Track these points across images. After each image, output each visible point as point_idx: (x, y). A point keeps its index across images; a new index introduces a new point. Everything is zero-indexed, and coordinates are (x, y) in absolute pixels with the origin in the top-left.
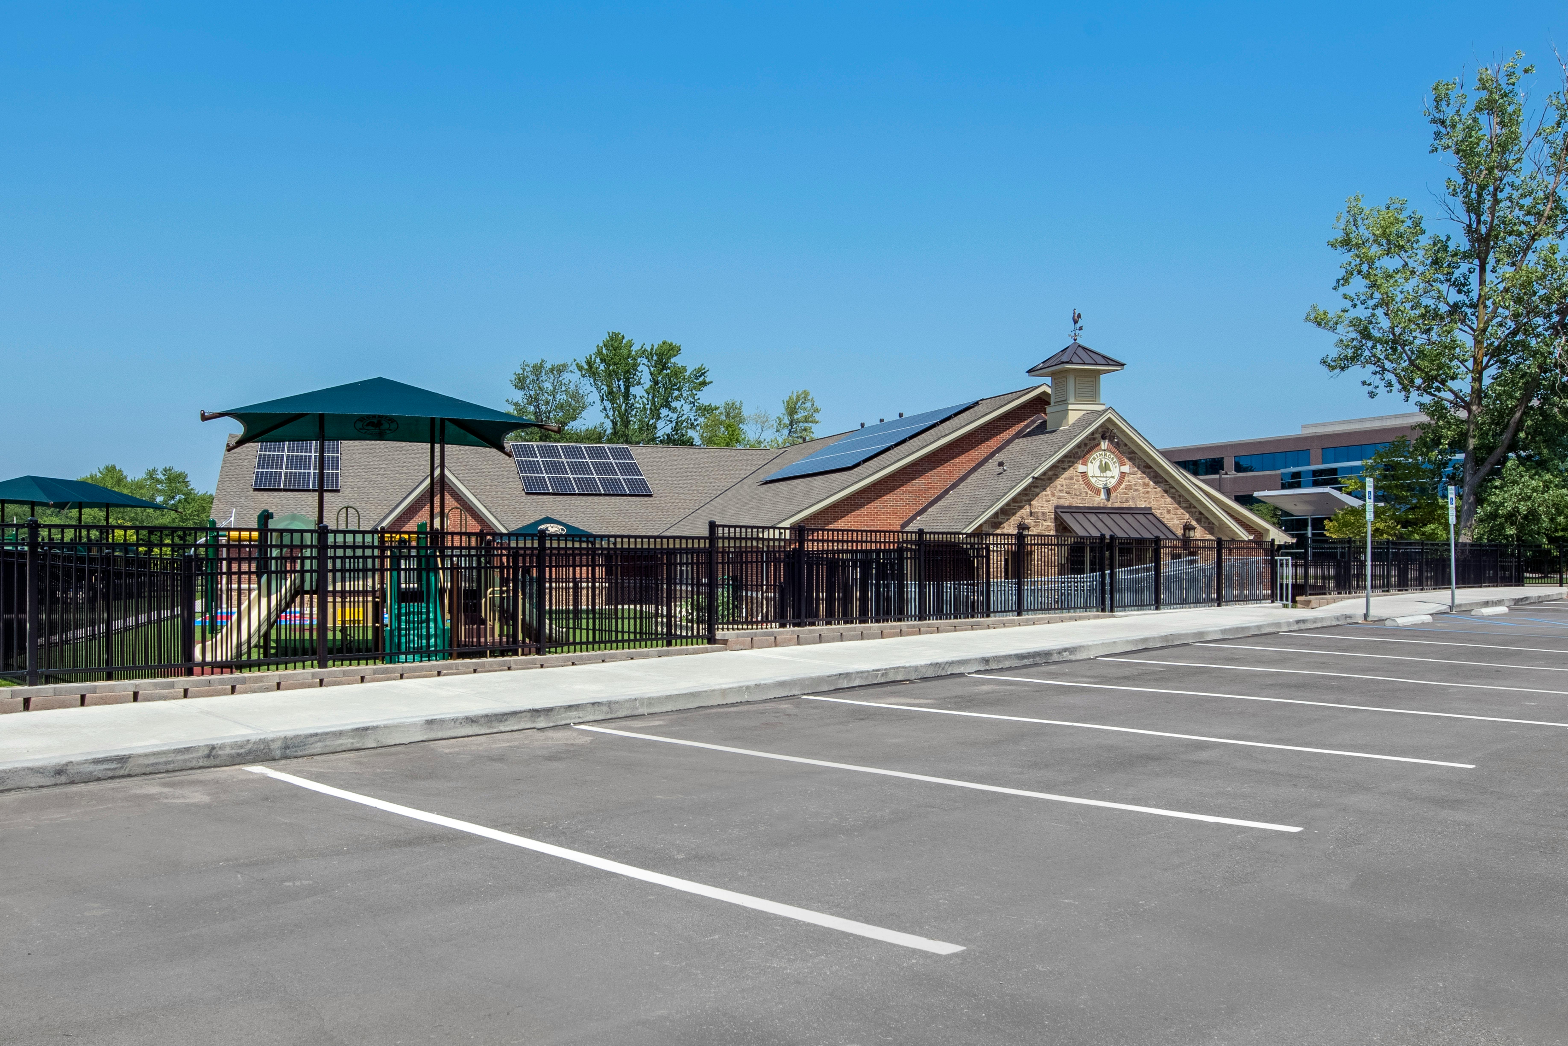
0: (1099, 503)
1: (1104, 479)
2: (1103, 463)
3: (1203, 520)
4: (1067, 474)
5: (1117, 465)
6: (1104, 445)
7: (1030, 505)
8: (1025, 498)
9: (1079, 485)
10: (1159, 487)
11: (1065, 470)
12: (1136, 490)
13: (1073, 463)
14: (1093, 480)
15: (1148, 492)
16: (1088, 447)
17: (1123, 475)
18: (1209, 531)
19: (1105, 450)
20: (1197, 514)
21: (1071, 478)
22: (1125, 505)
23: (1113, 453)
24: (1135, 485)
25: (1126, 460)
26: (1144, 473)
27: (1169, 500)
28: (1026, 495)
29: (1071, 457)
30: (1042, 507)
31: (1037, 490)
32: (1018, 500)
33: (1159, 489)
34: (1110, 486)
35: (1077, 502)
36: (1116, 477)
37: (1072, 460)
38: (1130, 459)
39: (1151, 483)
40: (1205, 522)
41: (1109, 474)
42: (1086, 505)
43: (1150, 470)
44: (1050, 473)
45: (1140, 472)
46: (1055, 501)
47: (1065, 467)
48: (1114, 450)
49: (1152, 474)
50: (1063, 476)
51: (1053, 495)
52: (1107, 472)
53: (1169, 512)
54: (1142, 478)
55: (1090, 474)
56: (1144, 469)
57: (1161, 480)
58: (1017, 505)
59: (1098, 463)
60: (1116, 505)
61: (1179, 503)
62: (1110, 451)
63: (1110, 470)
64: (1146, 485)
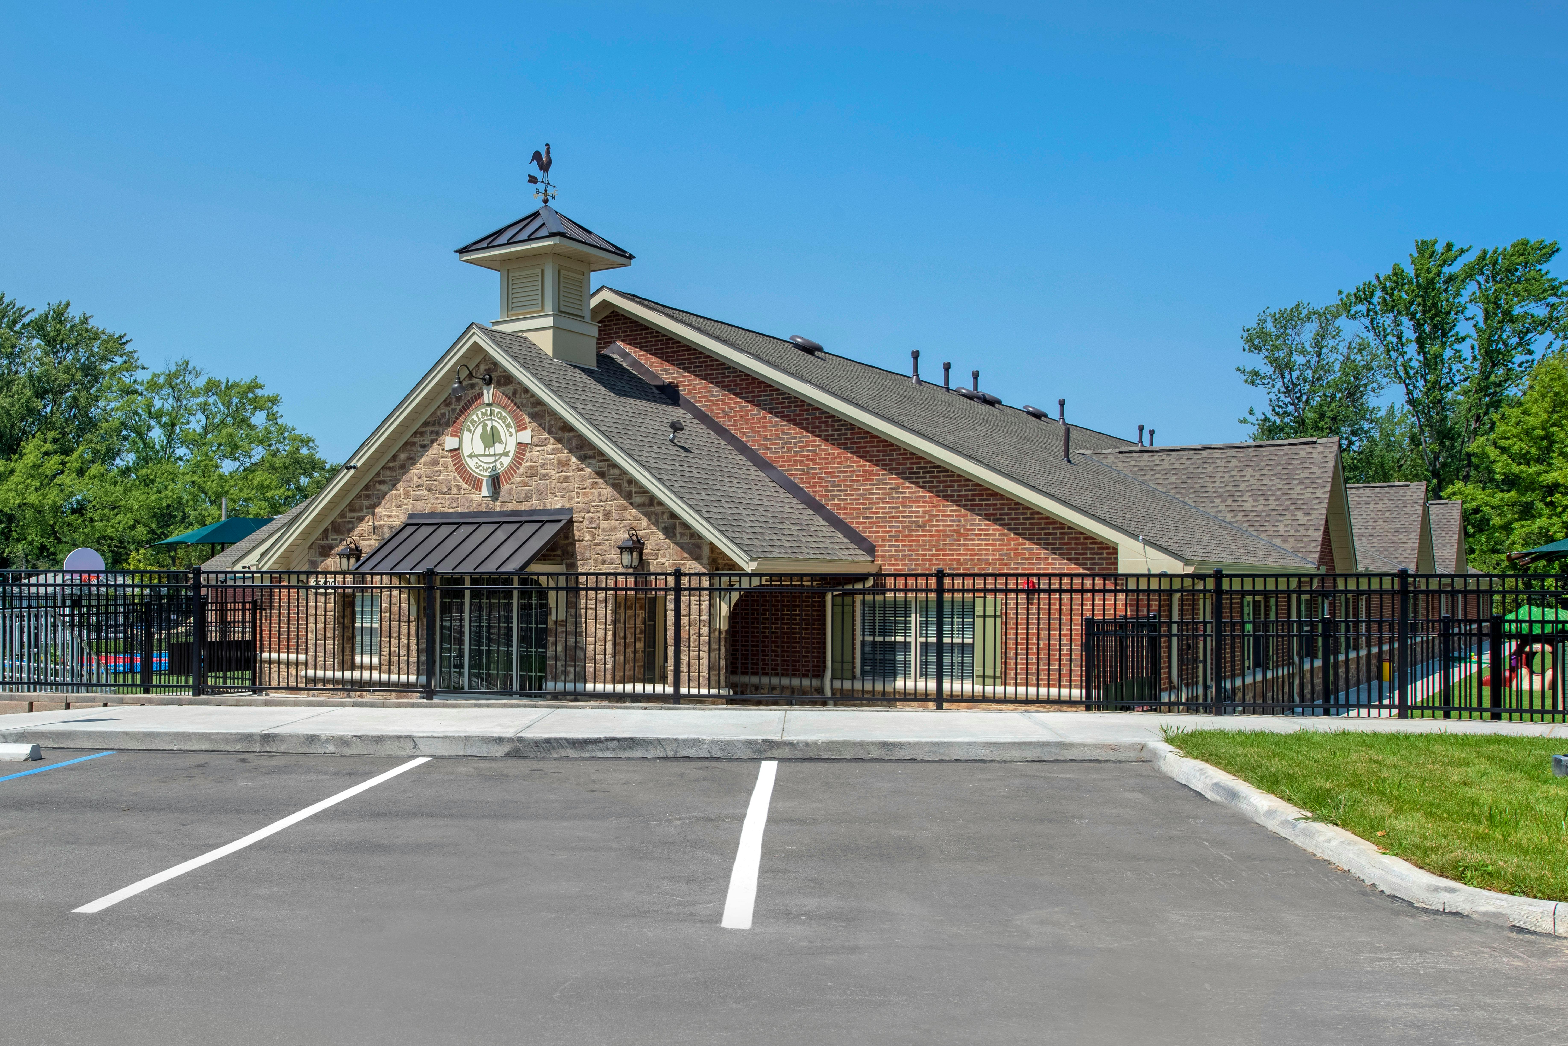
0: (480, 505)
1: (492, 459)
2: (489, 428)
3: (679, 530)
4: (427, 457)
5: (513, 430)
6: (488, 395)
7: (374, 514)
8: (367, 503)
9: (449, 474)
10: (589, 465)
11: (425, 447)
12: (545, 477)
13: (438, 434)
14: (471, 463)
15: (566, 479)
16: (462, 403)
17: (522, 447)
18: (690, 554)
19: (489, 405)
20: (666, 516)
21: (435, 463)
22: (525, 506)
23: (504, 408)
24: (543, 466)
25: (527, 419)
26: (559, 440)
27: (607, 491)
28: (368, 497)
29: (434, 425)
30: (390, 516)
31: (383, 488)
32: (357, 506)
33: (588, 470)
34: (500, 469)
35: (444, 505)
36: (511, 454)
37: (436, 428)
38: (534, 416)
39: (574, 459)
40: (682, 535)
41: (499, 448)
42: (459, 510)
43: (572, 434)
44: (403, 456)
45: (552, 440)
46: (409, 506)
47: (426, 443)
48: (505, 401)
49: (574, 442)
50: (422, 460)
51: (407, 495)
52: (497, 445)
53: (607, 515)
54: (555, 452)
55: (466, 451)
56: (560, 434)
57: (591, 453)
58: (355, 515)
59: (480, 430)
60: (509, 507)
61: (628, 496)
62: (499, 405)
63: (501, 442)
64: (563, 464)
